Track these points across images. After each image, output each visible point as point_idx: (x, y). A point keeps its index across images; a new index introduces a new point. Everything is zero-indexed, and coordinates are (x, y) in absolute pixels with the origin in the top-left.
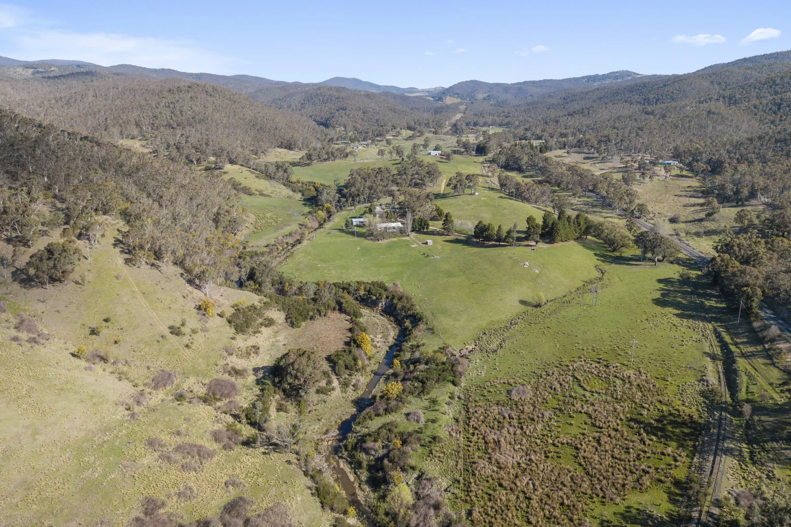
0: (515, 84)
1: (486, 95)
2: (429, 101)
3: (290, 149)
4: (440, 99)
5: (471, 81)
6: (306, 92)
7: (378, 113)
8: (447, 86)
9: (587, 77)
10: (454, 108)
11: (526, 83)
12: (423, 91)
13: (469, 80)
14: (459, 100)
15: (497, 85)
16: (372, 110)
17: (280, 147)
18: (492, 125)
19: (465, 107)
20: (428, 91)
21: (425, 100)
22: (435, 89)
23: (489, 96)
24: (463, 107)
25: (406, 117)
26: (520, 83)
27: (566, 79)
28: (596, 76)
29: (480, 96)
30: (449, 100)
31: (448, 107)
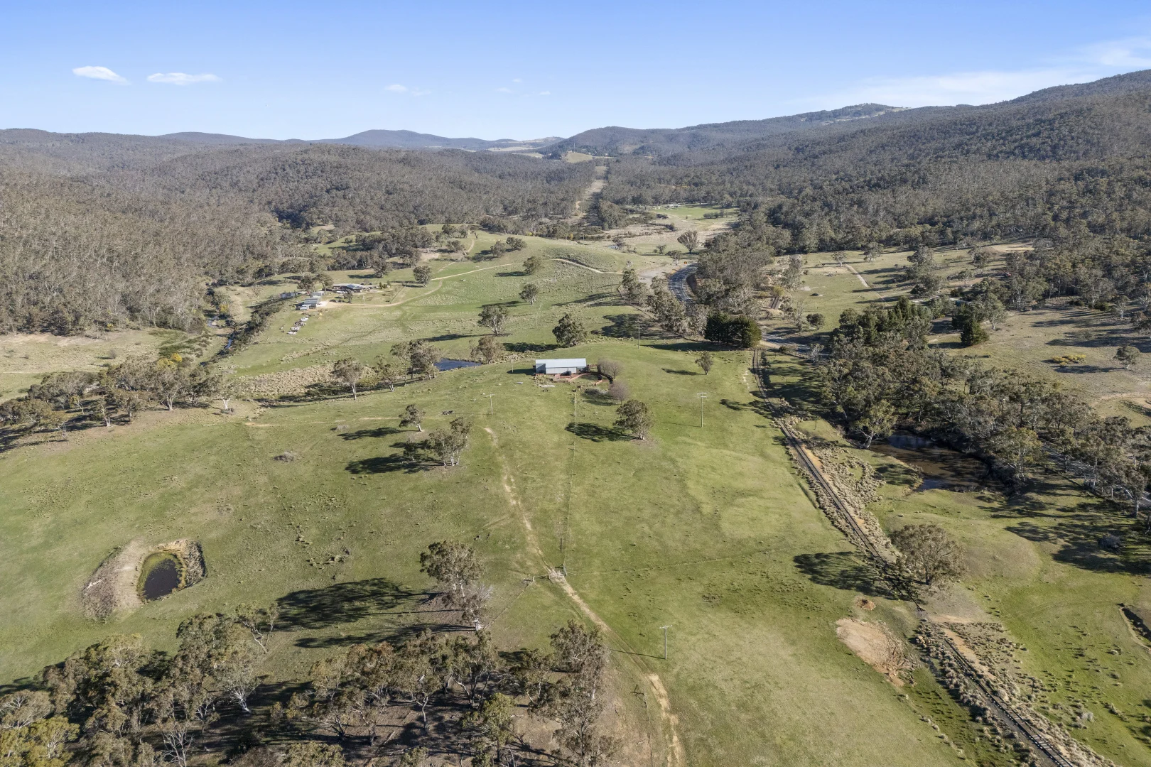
0: (684, 129)
1: (637, 147)
2: (535, 160)
3: (62, 331)
4: (556, 156)
5: (608, 128)
6: (275, 159)
7: (421, 192)
8: (567, 136)
9: (807, 115)
10: (585, 172)
11: (701, 127)
12: (524, 144)
13: (603, 126)
14: (589, 157)
15: (654, 132)
16: (407, 187)
17: (28, 326)
18: (671, 201)
19: (605, 168)
20: (533, 144)
21: (528, 159)
22: (546, 140)
23: (642, 148)
24: (601, 169)
25: (484, 197)
26: (692, 128)
27: (771, 120)
28: (823, 112)
29: (627, 149)
30: (572, 158)
31: (572, 169)
